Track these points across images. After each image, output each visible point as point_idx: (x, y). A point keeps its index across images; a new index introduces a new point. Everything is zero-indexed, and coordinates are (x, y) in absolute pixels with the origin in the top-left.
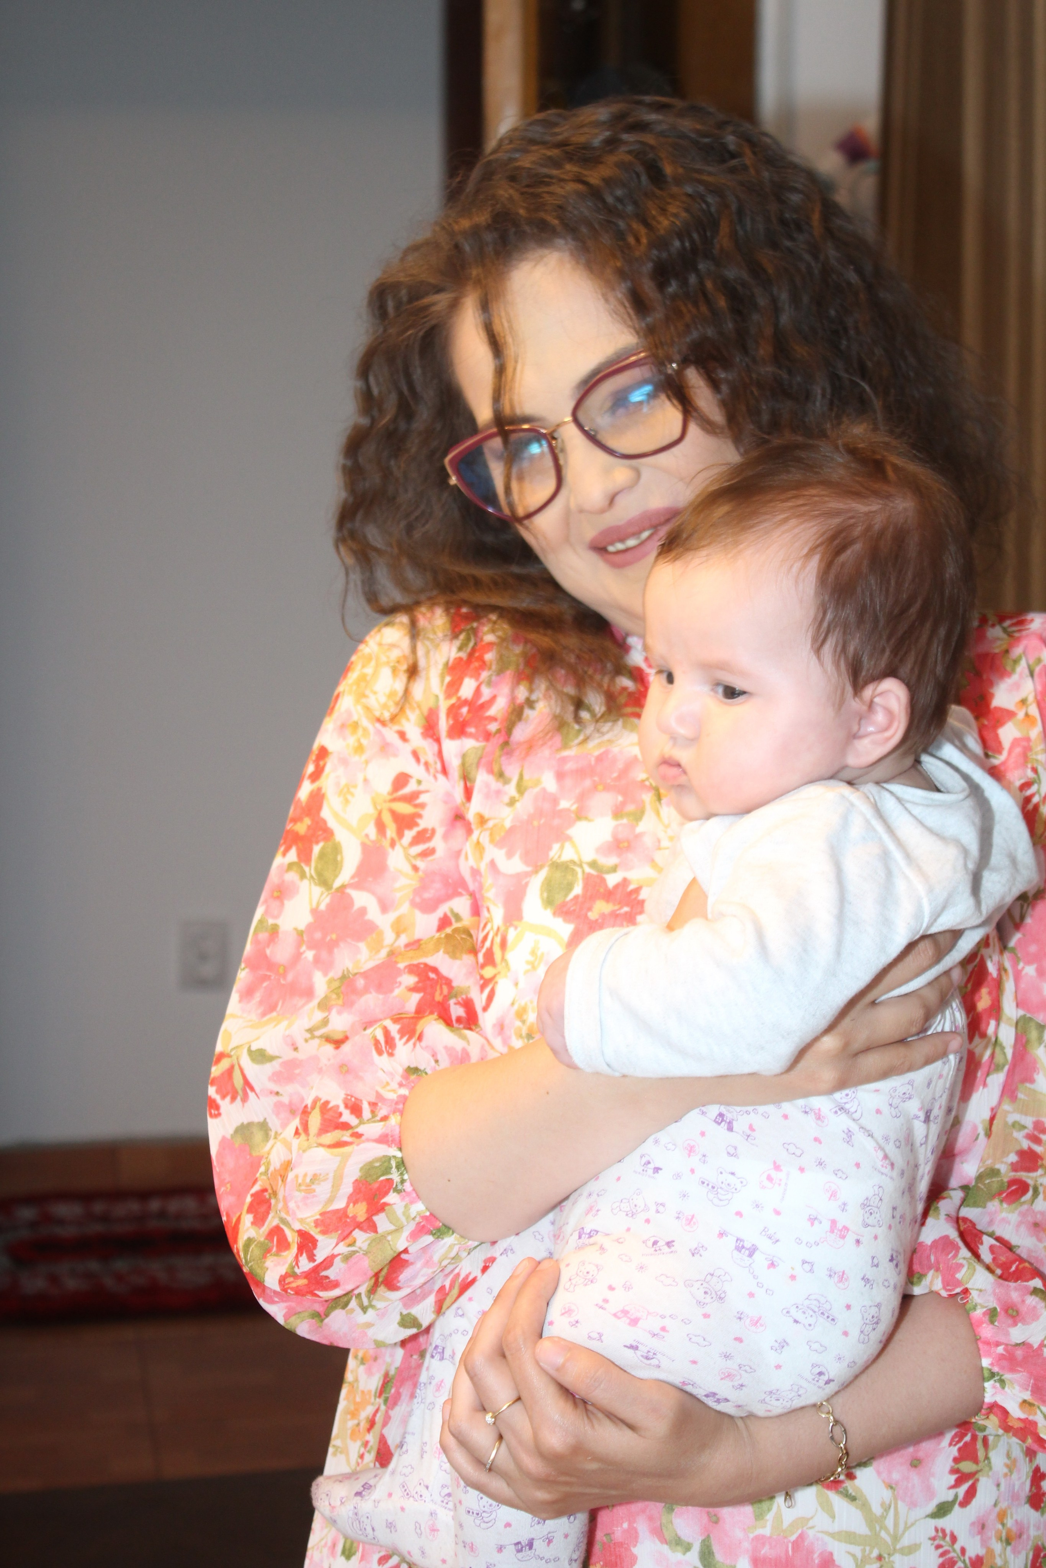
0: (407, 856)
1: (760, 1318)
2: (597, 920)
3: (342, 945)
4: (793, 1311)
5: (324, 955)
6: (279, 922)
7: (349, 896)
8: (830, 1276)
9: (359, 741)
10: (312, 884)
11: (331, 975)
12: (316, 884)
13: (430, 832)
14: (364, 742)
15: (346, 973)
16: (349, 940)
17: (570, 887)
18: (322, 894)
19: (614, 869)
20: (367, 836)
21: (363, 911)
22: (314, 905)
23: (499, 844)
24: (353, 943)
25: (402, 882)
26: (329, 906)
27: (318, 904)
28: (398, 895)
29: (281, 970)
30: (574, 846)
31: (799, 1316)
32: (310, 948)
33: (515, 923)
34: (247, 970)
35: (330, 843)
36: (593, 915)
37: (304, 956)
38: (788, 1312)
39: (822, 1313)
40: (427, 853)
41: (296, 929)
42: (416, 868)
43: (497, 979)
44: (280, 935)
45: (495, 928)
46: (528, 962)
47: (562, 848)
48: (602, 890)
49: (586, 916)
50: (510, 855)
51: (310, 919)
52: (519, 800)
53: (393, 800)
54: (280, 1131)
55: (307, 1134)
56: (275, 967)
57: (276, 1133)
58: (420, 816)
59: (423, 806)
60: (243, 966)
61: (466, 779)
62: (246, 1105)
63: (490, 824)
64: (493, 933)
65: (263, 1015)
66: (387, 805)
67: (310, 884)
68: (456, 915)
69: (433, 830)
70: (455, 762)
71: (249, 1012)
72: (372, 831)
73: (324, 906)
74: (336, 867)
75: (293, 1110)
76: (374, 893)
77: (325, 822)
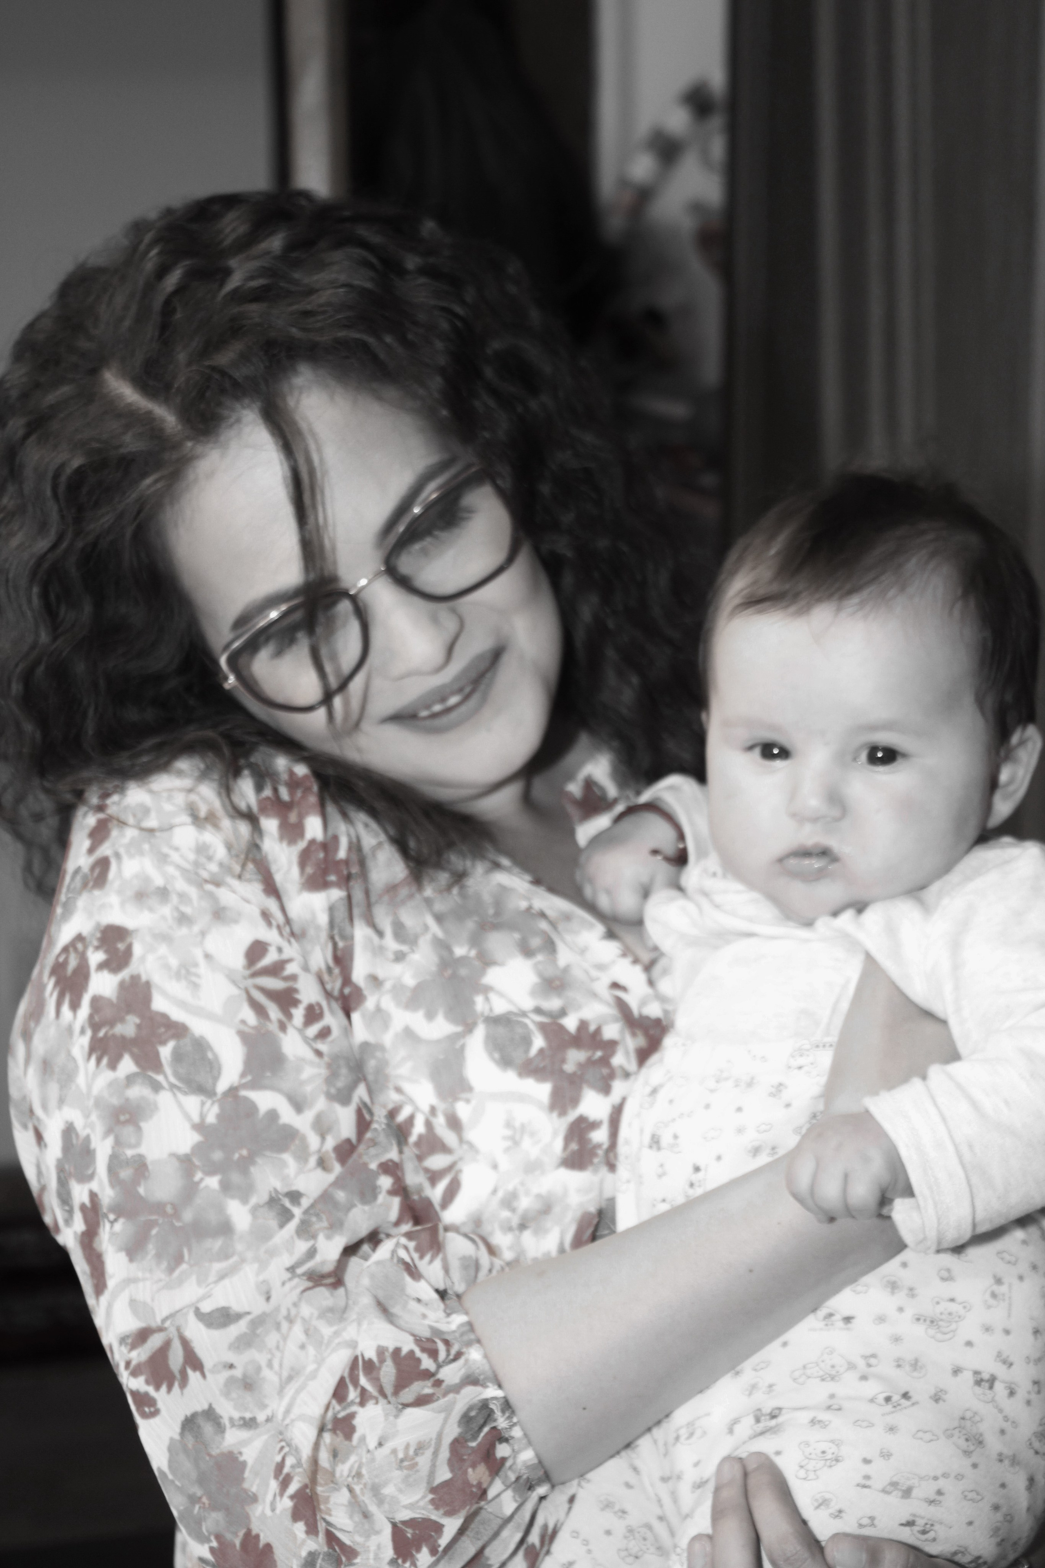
0: (306, 1039)
2: (575, 1074)
3: (259, 1161)
5: (236, 1178)
6: (142, 1150)
7: (246, 1099)
9: (177, 909)
10: (180, 1096)
11: (254, 1200)
12: (185, 1093)
13: (317, 1008)
14: (187, 910)
15: (274, 1195)
16: (268, 1153)
17: (527, 1041)
18: (203, 1104)
19: (563, 1013)
20: (243, 1022)
21: (273, 1115)
22: (195, 1119)
23: (411, 1006)
24: (275, 1155)
25: (308, 1072)
26: (219, 1117)
27: (202, 1117)
28: (308, 1089)
29: (169, 1209)
30: (501, 995)
33: (464, 1095)
34: (121, 1221)
35: (186, 1041)
36: (570, 1067)
37: (202, 1185)
38: (1031, 1444)
40: (325, 1033)
41: (173, 1155)
42: (319, 1053)
43: (457, 1167)
44: (150, 1167)
45: (426, 1108)
46: (505, 1138)
47: (487, 999)
48: (566, 1038)
49: (562, 1071)
51: (195, 1138)
52: (413, 951)
53: (254, 975)
54: (236, 1415)
55: (384, 1396)
56: (159, 1208)
57: (231, 1420)
58: (296, 991)
59: (293, 978)
60: (112, 1217)
61: (337, 938)
62: (186, 1391)
63: (388, 985)
64: (423, 1113)
65: (171, 1270)
66: (250, 982)
67: (175, 1095)
68: (365, 1105)
69: (319, 1005)
70: (323, 919)
71: (151, 1271)
72: (249, 1016)
73: (211, 1118)
74: (211, 1068)
75: (248, 1384)
76: (280, 1091)
77: (164, 1016)
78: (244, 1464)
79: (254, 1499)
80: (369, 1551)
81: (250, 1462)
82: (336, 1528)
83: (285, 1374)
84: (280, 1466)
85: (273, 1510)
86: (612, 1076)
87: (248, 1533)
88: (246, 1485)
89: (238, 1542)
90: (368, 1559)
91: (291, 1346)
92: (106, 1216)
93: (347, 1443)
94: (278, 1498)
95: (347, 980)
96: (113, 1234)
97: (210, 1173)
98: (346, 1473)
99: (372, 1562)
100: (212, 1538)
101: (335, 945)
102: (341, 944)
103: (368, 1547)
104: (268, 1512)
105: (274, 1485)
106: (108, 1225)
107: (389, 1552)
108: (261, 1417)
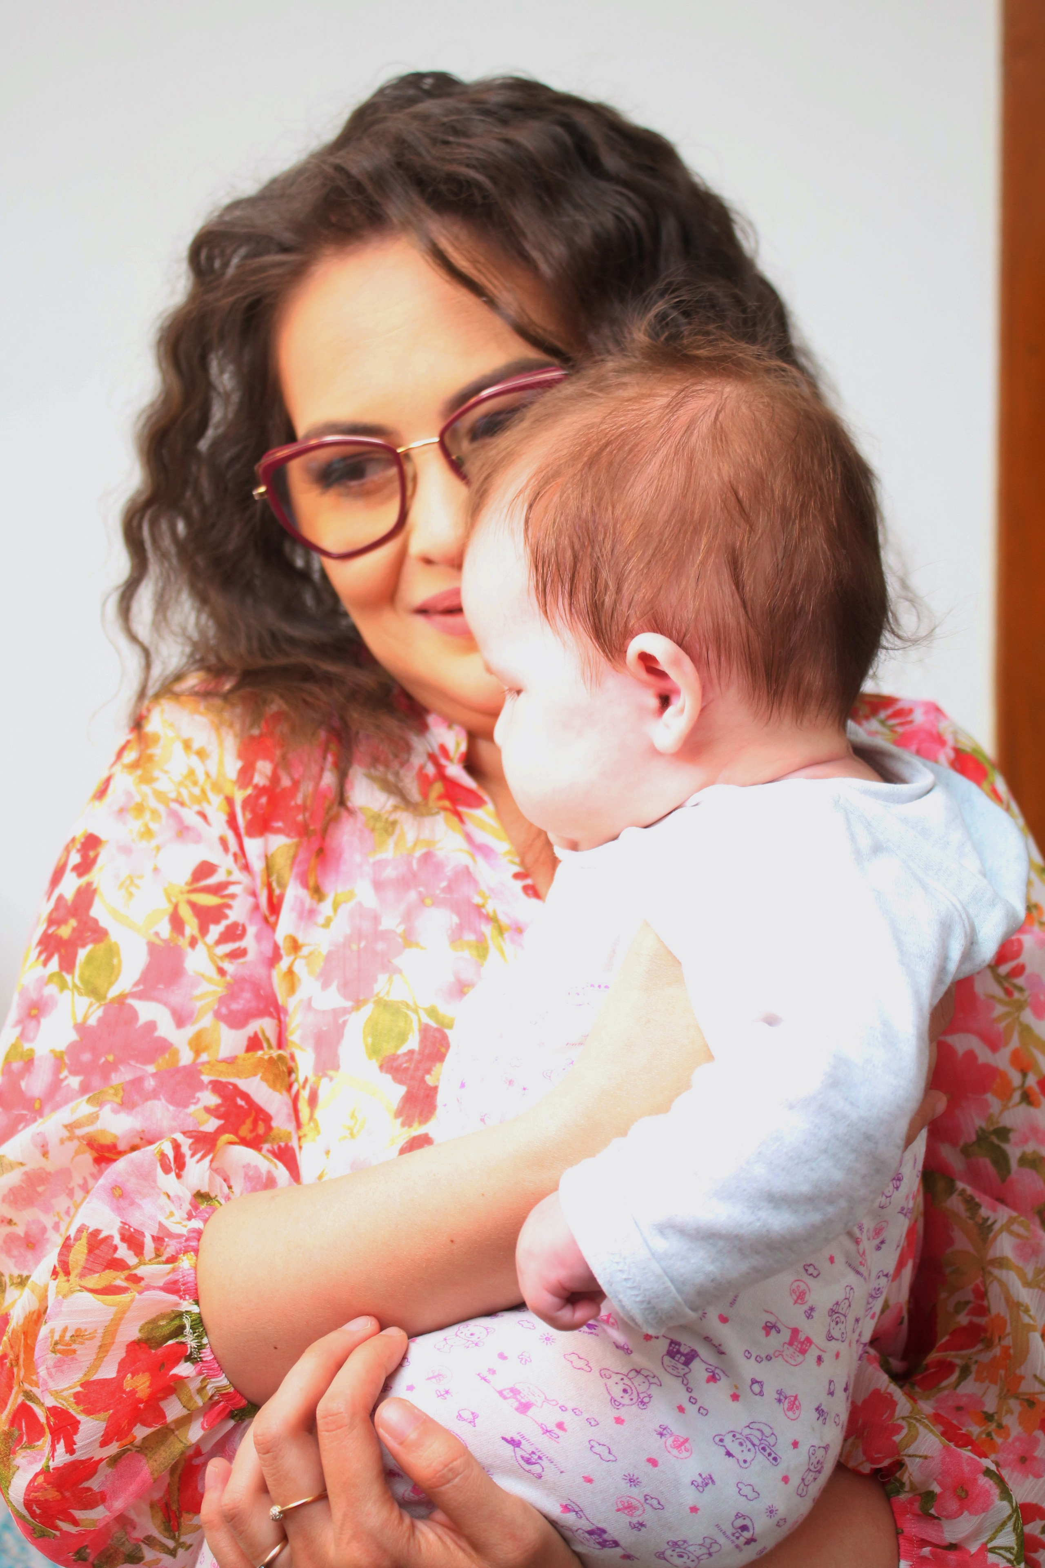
0: (211, 956)
1: (687, 1440)
3: (121, 1067)
4: (728, 1439)
6: (35, 1046)
7: (131, 1007)
8: (779, 1401)
9: (146, 824)
10: (77, 996)
13: (240, 928)
14: (154, 825)
16: (133, 1062)
18: (91, 1005)
20: (157, 934)
21: (148, 1024)
22: (80, 1019)
24: (139, 1065)
25: (204, 988)
26: (100, 1020)
27: (86, 1017)
28: (199, 1004)
29: (37, 1105)
31: (734, 1448)
33: (329, 1072)
35: (103, 946)
36: (432, 1080)
37: (64, 1083)
38: (721, 1440)
39: (764, 1449)
40: (237, 955)
42: (222, 972)
44: (36, 1062)
51: (72, 1038)
53: (193, 891)
54: (16, 1272)
56: (31, 1103)
57: (11, 1277)
58: (229, 908)
59: (232, 896)
63: (305, 951)
66: (184, 897)
67: (74, 995)
69: (243, 926)
72: (164, 929)
73: (92, 1021)
74: (111, 970)
76: (166, 1004)
77: (96, 921)
97: (74, 1073)
102: (277, 892)
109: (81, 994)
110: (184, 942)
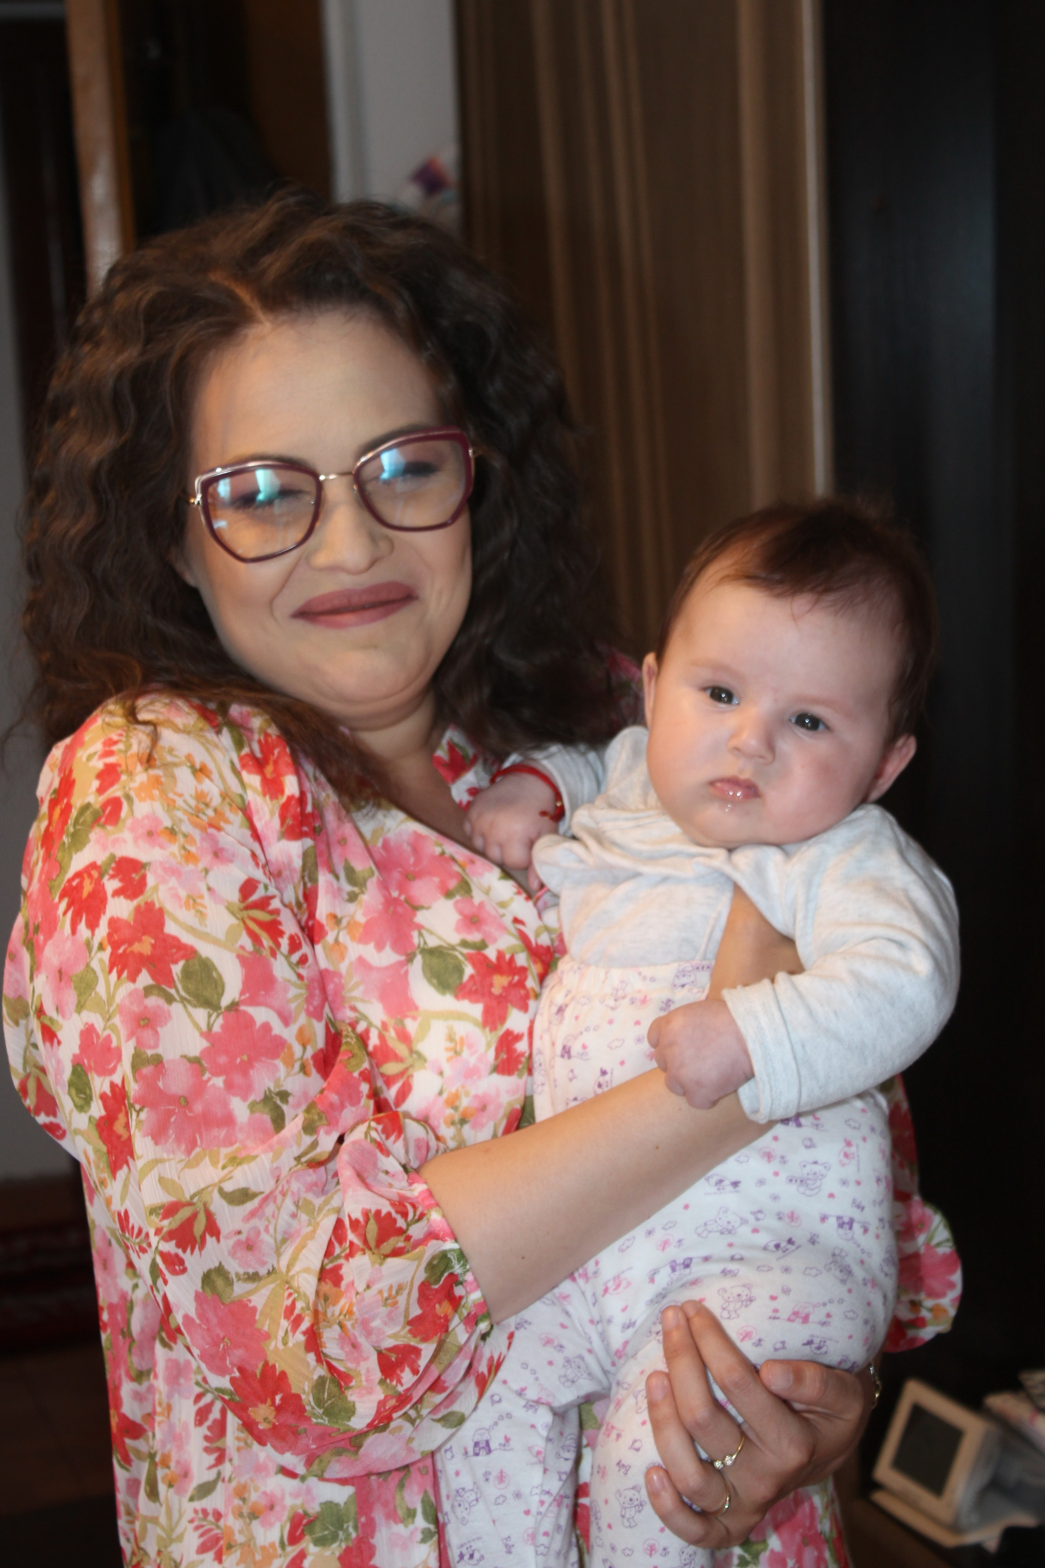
0: (291, 965)
2: (501, 995)
3: (257, 1065)
5: (238, 1079)
6: (159, 1050)
7: (245, 1013)
9: (184, 848)
10: (190, 1007)
11: (252, 1098)
13: (296, 939)
14: (191, 848)
15: (268, 1093)
16: (263, 1059)
17: (459, 969)
18: (209, 1015)
19: (484, 945)
20: (242, 948)
22: (204, 1028)
23: (363, 939)
24: (268, 1061)
25: (293, 991)
26: (222, 1028)
27: (209, 1027)
28: (293, 1006)
29: (183, 1101)
30: (431, 932)
32: (216, 1074)
33: (410, 1014)
34: (146, 1110)
36: (496, 990)
37: (210, 1083)
40: (302, 960)
41: (184, 1057)
42: (301, 976)
43: (409, 1072)
44: (166, 1065)
45: (379, 1024)
47: (421, 935)
48: (490, 966)
49: (490, 993)
50: (380, 947)
51: (204, 1044)
52: (363, 892)
53: (247, 908)
54: (241, 1271)
55: (370, 1249)
56: (174, 1099)
57: (237, 1274)
58: (279, 923)
59: (277, 912)
60: (137, 1107)
61: (306, 879)
62: (203, 1252)
63: (344, 922)
64: (376, 1027)
65: (189, 1152)
66: (245, 914)
67: (185, 1007)
68: (330, 1019)
69: (296, 935)
70: (298, 863)
71: (173, 1152)
72: (247, 942)
73: (216, 1029)
74: (216, 985)
75: (249, 1246)
76: (271, 1007)
77: (175, 939)
78: (254, 1310)
79: (267, 1336)
80: (361, 1375)
81: (259, 1308)
82: (331, 1358)
83: (279, 1237)
84: (290, 1309)
85: (285, 1343)
86: (527, 997)
87: (266, 1364)
88: (258, 1326)
89: (258, 1372)
90: (361, 1381)
91: (284, 1216)
92: (132, 1106)
93: (335, 1289)
94: (290, 1334)
95: (312, 915)
96: (139, 1122)
98: (337, 1313)
99: (364, 1383)
100: (235, 1370)
101: (305, 884)
102: (309, 885)
103: (359, 1371)
104: (281, 1346)
105: (285, 1324)
106: (134, 1115)
107: (378, 1375)
108: (263, 1271)
109: (195, 1006)
110: (266, 953)
